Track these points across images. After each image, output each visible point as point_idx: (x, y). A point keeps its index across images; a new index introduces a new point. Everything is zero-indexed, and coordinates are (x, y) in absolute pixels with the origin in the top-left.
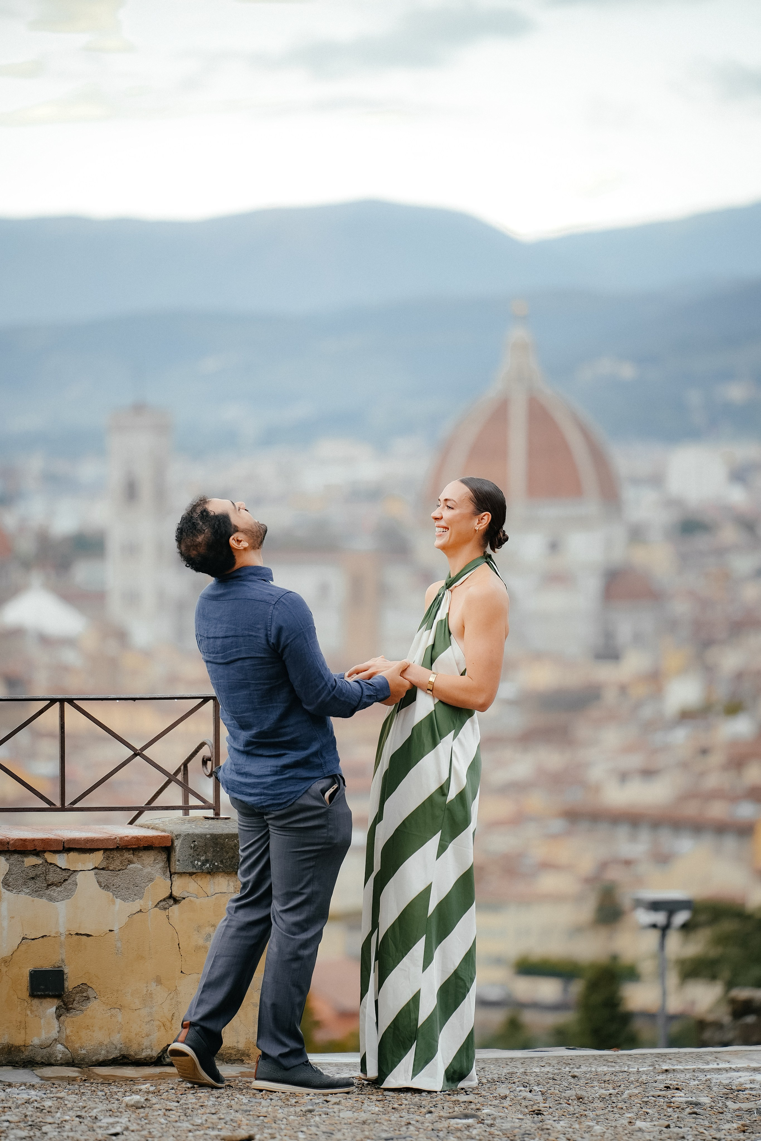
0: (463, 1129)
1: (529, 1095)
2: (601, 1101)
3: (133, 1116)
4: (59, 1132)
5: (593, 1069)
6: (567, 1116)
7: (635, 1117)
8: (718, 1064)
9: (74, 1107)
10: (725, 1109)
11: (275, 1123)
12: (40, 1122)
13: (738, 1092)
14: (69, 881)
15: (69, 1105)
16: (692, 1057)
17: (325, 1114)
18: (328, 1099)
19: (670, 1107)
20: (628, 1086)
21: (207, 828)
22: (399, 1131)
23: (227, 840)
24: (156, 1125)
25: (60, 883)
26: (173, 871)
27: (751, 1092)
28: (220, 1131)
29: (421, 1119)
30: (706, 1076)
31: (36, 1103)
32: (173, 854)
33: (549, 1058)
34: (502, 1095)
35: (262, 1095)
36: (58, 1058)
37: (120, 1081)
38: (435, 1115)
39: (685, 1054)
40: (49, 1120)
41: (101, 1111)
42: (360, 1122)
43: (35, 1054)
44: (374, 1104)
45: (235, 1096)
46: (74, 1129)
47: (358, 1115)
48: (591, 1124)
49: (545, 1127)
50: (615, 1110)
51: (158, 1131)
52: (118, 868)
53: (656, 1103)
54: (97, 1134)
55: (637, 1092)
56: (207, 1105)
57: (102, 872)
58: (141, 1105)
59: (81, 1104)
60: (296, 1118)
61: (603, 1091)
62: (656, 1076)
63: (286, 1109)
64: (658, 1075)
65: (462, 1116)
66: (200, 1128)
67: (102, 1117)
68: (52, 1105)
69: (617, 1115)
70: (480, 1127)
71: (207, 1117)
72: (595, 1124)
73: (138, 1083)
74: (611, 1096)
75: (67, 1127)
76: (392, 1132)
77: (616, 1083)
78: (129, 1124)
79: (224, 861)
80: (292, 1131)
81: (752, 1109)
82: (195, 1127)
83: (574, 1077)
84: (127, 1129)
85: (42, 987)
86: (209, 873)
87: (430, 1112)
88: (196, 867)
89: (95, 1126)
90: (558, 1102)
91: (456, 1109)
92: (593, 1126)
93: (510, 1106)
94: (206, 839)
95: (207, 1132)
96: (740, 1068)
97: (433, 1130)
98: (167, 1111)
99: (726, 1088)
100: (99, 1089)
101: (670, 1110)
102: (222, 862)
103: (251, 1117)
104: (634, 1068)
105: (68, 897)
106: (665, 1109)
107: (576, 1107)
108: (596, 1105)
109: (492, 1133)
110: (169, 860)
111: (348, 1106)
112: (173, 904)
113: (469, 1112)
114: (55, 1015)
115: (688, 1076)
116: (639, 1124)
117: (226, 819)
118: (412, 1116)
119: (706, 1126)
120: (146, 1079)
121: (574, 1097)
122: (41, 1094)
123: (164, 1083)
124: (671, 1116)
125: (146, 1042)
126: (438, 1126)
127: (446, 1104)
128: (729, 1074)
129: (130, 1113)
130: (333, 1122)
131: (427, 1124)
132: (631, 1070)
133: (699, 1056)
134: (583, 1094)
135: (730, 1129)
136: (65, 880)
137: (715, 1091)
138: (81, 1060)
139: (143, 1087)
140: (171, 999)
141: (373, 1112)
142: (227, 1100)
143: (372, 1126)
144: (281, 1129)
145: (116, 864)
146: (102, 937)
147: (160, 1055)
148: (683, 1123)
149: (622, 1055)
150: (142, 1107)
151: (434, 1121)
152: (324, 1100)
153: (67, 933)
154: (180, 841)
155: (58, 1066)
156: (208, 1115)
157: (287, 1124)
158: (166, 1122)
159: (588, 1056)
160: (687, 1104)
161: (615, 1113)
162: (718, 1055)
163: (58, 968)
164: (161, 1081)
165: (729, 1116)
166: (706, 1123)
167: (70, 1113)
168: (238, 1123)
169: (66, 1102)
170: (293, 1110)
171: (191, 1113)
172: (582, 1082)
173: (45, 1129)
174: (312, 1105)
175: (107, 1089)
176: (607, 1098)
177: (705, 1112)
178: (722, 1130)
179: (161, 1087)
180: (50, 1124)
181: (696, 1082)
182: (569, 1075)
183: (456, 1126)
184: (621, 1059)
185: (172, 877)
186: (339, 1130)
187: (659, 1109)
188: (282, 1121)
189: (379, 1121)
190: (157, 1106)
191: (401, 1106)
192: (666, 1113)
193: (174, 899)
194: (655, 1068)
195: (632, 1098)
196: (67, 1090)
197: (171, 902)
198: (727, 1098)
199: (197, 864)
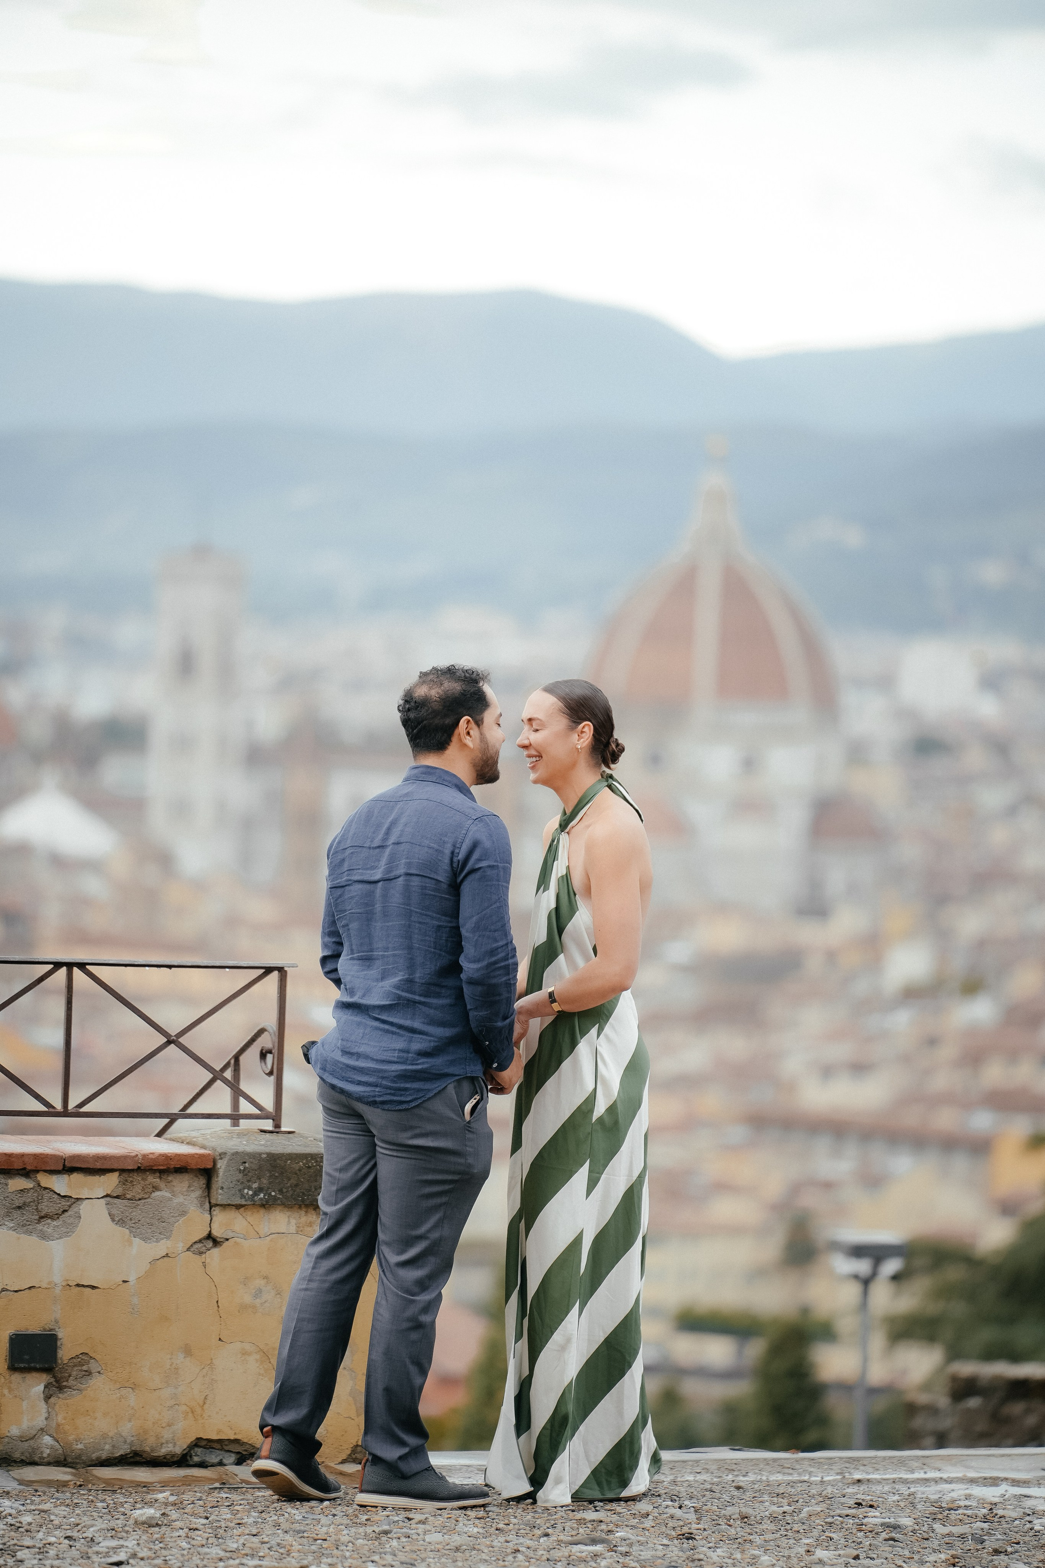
0: (590, 1559)
1: (678, 1513)
2: (771, 1522)
3: (144, 1537)
4: (40, 1560)
5: (764, 1478)
6: (727, 1542)
7: (815, 1543)
8: (925, 1473)
9: (62, 1524)
10: (931, 1534)
11: (337, 1548)
12: (15, 1545)
13: (949, 1511)
14: (69, 1213)
15: (56, 1522)
16: (893, 1463)
17: (405, 1537)
18: (411, 1516)
19: (861, 1531)
20: (808, 1501)
21: (262, 1145)
22: (504, 1561)
23: (289, 1161)
24: (174, 1551)
25: (57, 1214)
26: (213, 1201)
27: (966, 1512)
28: (263, 1560)
29: (534, 1545)
30: (909, 1488)
31: (10, 1517)
32: (214, 1180)
33: (707, 1461)
34: (643, 1512)
35: (322, 1509)
36: (45, 1455)
37: (129, 1487)
38: (554, 1538)
39: (884, 1458)
40: (27, 1542)
41: (100, 1530)
42: (452, 1548)
43: (12, 1448)
44: (472, 1523)
45: (286, 1510)
46: (61, 1556)
47: (450, 1539)
48: (756, 1552)
49: (696, 1557)
50: (790, 1533)
51: (177, 1559)
52: (138, 1197)
53: (844, 1525)
54: (93, 1562)
55: (819, 1509)
56: (246, 1523)
57: (116, 1201)
58: (156, 1522)
59: (73, 1520)
60: (365, 1542)
61: (774, 1508)
62: (845, 1487)
63: (353, 1530)
64: (848, 1487)
65: (588, 1541)
66: (234, 1555)
67: (101, 1539)
68: (33, 1521)
69: (792, 1541)
70: (612, 1556)
71: (245, 1540)
72: (761, 1553)
73: (154, 1491)
74: (786, 1514)
75: (52, 1552)
76: (494, 1563)
77: (793, 1497)
78: (137, 1549)
79: (285, 1190)
80: (360, 1560)
81: (965, 1534)
82: (228, 1555)
83: (738, 1488)
84: (134, 1555)
85: (26, 1357)
86: (263, 1206)
87: (547, 1535)
88: (245, 1197)
89: (90, 1551)
90: (716, 1522)
91: (581, 1530)
92: (759, 1557)
93: (653, 1527)
94: (261, 1159)
95: (244, 1561)
96: (954, 1478)
97: (548, 1560)
98: (191, 1531)
99: (934, 1506)
100: (100, 1498)
101: (861, 1534)
102: (281, 1191)
103: (305, 1541)
104: (817, 1477)
105: (67, 1234)
106: (854, 1533)
107: (738, 1529)
108: (765, 1527)
109: (626, 1565)
110: (209, 1186)
111: (438, 1525)
112: (211, 1248)
113: (598, 1534)
114: (42, 1396)
115: (886, 1488)
116: (820, 1553)
117: (290, 1133)
118: (521, 1540)
119: (905, 1556)
120: (165, 1484)
121: (737, 1516)
122: (18, 1505)
123: (189, 1491)
124: (861, 1542)
125: (167, 1435)
126: (556, 1554)
127: (568, 1524)
128: (938, 1486)
129: (139, 1532)
130: (415, 1548)
131: (541, 1552)
132: (813, 1479)
133: (902, 1462)
134: (748, 1512)
135: (936, 1562)
136: (65, 1211)
137: (920, 1509)
138: (76, 1458)
139: (160, 1496)
140: (204, 1376)
141: (470, 1535)
142: (274, 1516)
143: (467, 1553)
144: (346, 1558)
145: (136, 1191)
146: (112, 1290)
147: (185, 1452)
148: (876, 1552)
149: (804, 1459)
150: (157, 1525)
151: (551, 1547)
152: (406, 1518)
153: (64, 1284)
154: (225, 1162)
155: (43, 1465)
156: (247, 1536)
157: (353, 1551)
158: (189, 1546)
159: (758, 1459)
160: (883, 1527)
161: (789, 1537)
162: (926, 1461)
163: (49, 1331)
164: (184, 1487)
165: (935, 1544)
166: (906, 1553)
167: (57, 1533)
168: (287, 1550)
169: (52, 1517)
170: (363, 1531)
171: (224, 1534)
172: (749, 1495)
173: (20, 1555)
174: (389, 1525)
175: (110, 1498)
176: (780, 1517)
177: (906, 1538)
178: (926, 1562)
179: (185, 1497)
180: (28, 1547)
181: (896, 1498)
182: (733, 1485)
183: (579, 1554)
184: (801, 1464)
185: (212, 1211)
186: (423, 1560)
187: (847, 1533)
188: (347, 1546)
189: (476, 1547)
190: (178, 1524)
191: (509, 1527)
192: (855, 1539)
193: (213, 1240)
194: (844, 1477)
195: (813, 1518)
196: (54, 1500)
197: (210, 1244)
198: (935, 1519)
199: (248, 1193)
